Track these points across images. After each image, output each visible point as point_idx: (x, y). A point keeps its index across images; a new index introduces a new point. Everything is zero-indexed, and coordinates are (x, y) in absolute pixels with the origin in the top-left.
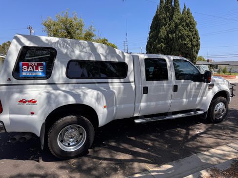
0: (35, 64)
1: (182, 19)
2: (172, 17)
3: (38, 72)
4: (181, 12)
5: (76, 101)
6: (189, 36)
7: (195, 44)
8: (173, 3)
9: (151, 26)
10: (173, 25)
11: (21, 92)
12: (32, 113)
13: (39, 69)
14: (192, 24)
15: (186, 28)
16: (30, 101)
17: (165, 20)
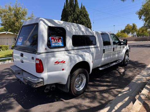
0: (57, 38)
1: (81, 12)
2: (75, 10)
3: (60, 43)
4: (80, 8)
5: (83, 60)
6: (86, 22)
7: (89, 27)
8: (74, 2)
9: (62, 15)
10: (76, 15)
11: (54, 56)
12: (63, 70)
13: (60, 41)
14: (87, 15)
15: (84, 17)
16: (61, 62)
17: (71, 12)
